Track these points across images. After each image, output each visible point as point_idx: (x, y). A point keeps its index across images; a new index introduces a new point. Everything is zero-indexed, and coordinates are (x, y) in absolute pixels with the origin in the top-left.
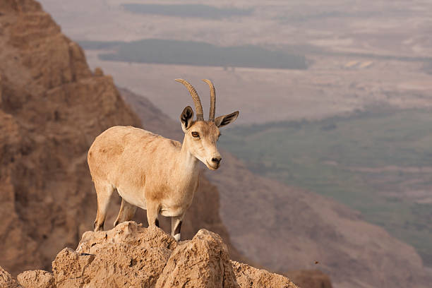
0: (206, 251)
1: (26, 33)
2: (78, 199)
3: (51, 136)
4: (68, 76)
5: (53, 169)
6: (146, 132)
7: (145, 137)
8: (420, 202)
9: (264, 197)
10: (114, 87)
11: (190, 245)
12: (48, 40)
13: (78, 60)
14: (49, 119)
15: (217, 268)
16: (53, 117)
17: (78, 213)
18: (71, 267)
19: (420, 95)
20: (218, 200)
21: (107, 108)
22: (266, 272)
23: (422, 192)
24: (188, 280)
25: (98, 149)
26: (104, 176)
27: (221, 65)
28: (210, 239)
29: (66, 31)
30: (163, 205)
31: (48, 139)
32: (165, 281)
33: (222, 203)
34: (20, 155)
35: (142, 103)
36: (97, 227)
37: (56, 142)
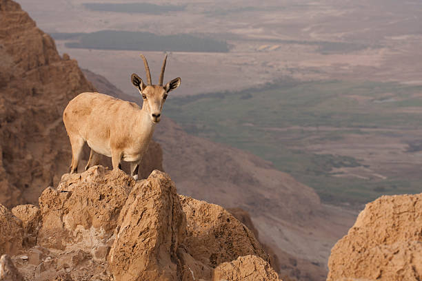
0: (159, 186)
1: (9, 28)
2: (52, 156)
3: (30, 107)
4: (42, 60)
5: (31, 133)
6: (109, 96)
7: (108, 101)
8: (318, 153)
9: (197, 152)
10: (79, 68)
11: (146, 183)
12: (26, 32)
13: (49, 48)
14: (28, 94)
15: (168, 200)
16: (31, 92)
17: (52, 167)
18: (54, 201)
19: (316, 71)
20: (161, 155)
21: (73, 85)
22: (205, 202)
23: (319, 146)
24: (145, 209)
25: (71, 111)
26: (77, 132)
27: (162, 51)
28: (161, 178)
29: (39, 26)
30: (125, 152)
31: (28, 110)
32: (127, 211)
33: (164, 157)
34: (6, 123)
35: (100, 81)
36: (72, 171)
37: (34, 112)
